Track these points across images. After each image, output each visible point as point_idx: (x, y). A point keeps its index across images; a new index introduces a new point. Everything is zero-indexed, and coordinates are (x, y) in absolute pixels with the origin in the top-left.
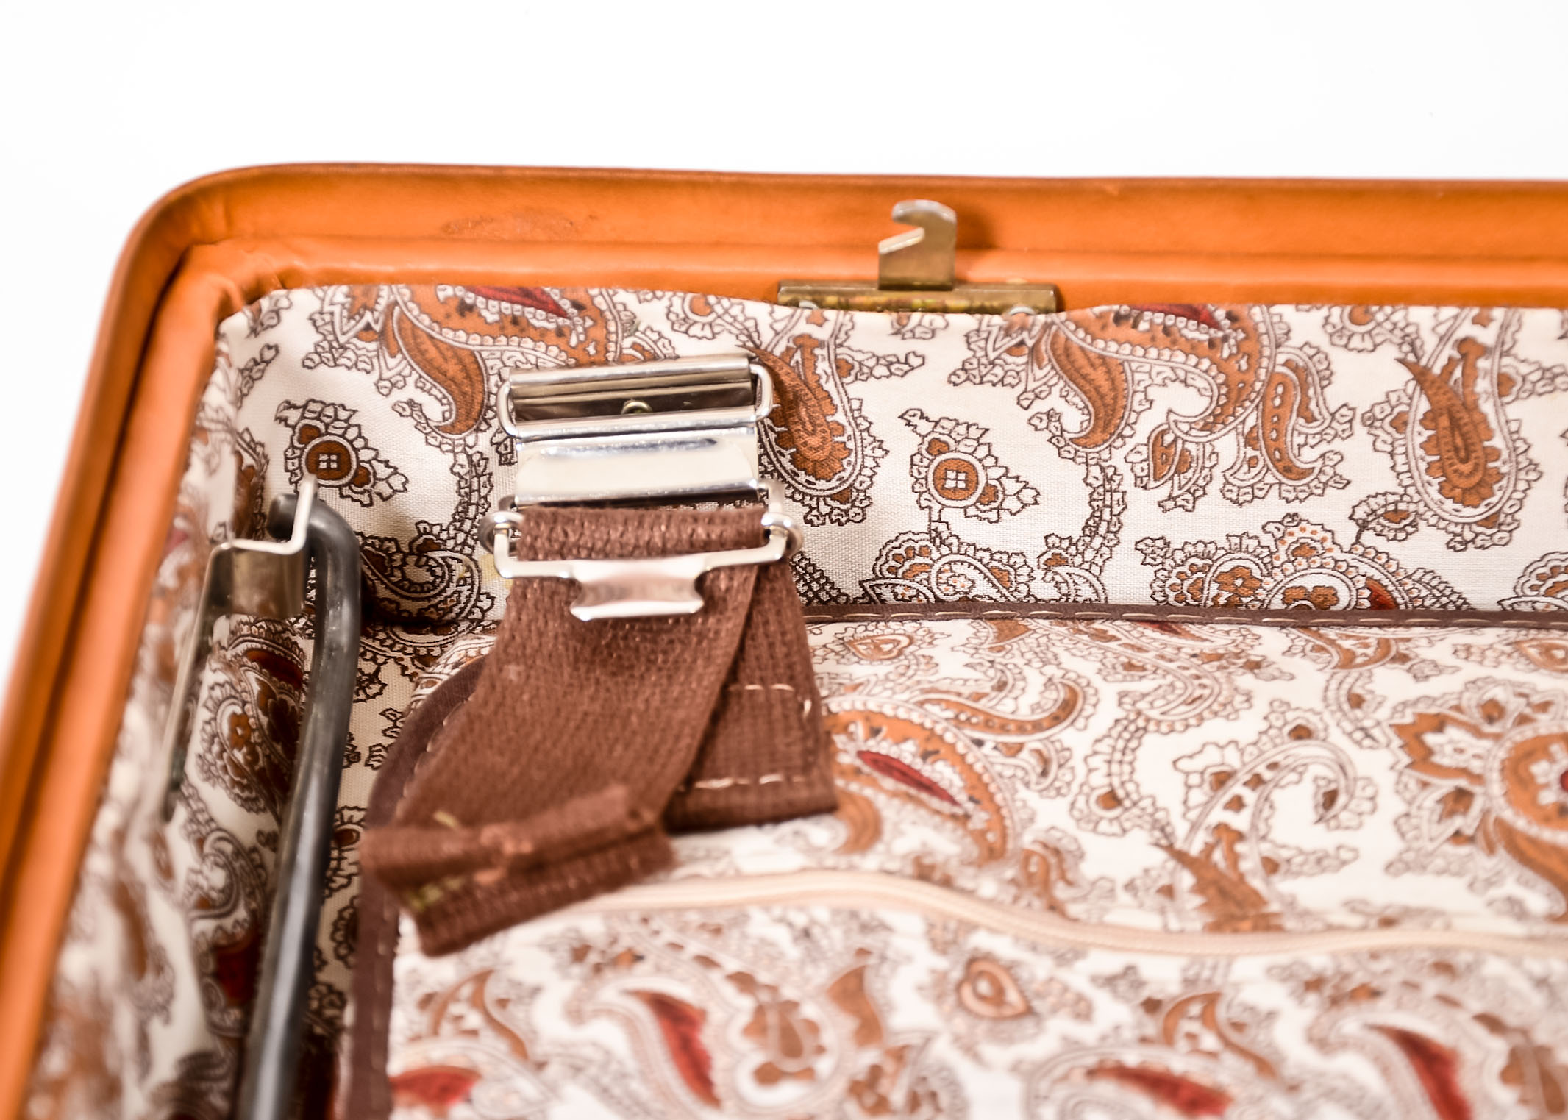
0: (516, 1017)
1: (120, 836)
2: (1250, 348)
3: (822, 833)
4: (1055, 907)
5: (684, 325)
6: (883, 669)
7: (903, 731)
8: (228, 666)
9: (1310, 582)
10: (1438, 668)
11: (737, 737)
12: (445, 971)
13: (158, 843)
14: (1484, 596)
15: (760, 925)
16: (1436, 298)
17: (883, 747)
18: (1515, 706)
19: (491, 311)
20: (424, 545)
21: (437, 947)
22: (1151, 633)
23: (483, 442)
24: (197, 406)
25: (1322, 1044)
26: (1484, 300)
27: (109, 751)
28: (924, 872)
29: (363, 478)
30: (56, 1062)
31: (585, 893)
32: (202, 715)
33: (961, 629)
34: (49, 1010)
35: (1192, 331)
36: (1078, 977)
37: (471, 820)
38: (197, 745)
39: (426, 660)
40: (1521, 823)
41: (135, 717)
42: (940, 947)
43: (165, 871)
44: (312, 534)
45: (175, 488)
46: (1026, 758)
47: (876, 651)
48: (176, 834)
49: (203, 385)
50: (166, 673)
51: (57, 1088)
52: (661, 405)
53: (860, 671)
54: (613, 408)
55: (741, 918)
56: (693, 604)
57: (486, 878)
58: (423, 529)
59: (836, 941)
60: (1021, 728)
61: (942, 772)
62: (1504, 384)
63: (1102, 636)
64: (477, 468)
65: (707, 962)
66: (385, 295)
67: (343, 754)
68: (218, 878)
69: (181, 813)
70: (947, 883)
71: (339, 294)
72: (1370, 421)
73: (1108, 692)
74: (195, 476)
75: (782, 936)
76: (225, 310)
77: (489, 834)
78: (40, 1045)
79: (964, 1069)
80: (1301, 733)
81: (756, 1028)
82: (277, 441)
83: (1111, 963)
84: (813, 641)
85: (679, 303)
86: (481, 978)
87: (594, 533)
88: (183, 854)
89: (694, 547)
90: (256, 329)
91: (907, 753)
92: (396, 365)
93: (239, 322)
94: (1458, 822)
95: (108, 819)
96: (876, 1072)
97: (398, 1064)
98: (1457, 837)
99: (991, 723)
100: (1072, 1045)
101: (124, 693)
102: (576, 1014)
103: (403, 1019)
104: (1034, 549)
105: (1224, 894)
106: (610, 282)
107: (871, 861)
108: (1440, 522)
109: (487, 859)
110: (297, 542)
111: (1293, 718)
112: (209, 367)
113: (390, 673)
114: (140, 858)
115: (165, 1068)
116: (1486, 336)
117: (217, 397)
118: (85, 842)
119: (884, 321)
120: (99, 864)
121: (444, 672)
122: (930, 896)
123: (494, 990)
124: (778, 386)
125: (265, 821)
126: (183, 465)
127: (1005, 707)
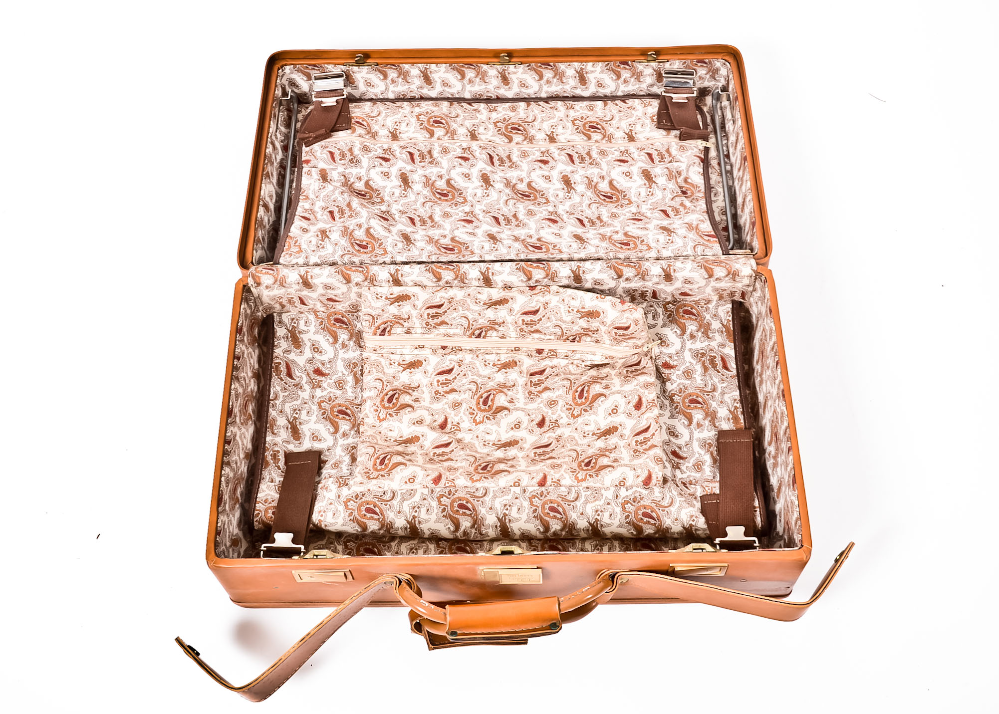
0: (315, 154)
1: (271, 136)
2: (401, 69)
3: (349, 131)
4: (375, 139)
5: (333, 68)
6: (359, 110)
7: (360, 118)
8: (283, 112)
9: (413, 95)
10: (423, 107)
11: (340, 120)
12: (308, 149)
13: (276, 135)
14: (434, 96)
15: (341, 143)
16: (421, 63)
17: (358, 120)
18: (430, 112)
19: (310, 67)
20: (305, 94)
21: (306, 147)
22: (391, 103)
23: (311, 82)
24: (276, 82)
25: (401, 154)
26: (427, 63)
27: (269, 127)
28: (360, 136)
29: (297, 86)
30: (266, 161)
31: (322, 140)
32: (280, 118)
33: (369, 104)
34: (265, 156)
35: (394, 67)
36: (376, 147)
37: (309, 133)
38: (279, 122)
39: (307, 108)
40: (428, 127)
41: (272, 123)
42: (361, 145)
43: (277, 138)
44: (291, 96)
45: (274, 94)
46: (374, 121)
47: (359, 108)
48: (278, 134)
49: (277, 80)
50: (275, 116)
51: (267, 164)
52: (332, 78)
53: (356, 110)
54: (326, 78)
55: (339, 142)
56: (335, 104)
57: (311, 139)
58: (305, 92)
59: (349, 145)
60: (374, 117)
61: (364, 123)
62: (431, 72)
63: (385, 104)
64: (311, 85)
65: (335, 147)
66: (298, 66)
67: (297, 121)
68: (283, 138)
69: (278, 131)
70: (362, 137)
71: (292, 66)
72: (416, 77)
73: (384, 112)
74: (276, 92)
75: (343, 144)
76: (279, 69)
77: (310, 134)
78: (265, 160)
79: (362, 158)
80: (405, 117)
81: (340, 154)
82: (286, 83)
83: (380, 145)
84: (350, 105)
85: (333, 66)
86: (312, 150)
87: (324, 95)
88: (279, 135)
89: (335, 96)
90: (282, 71)
91: (360, 121)
92: (300, 74)
93: (281, 70)
94: (421, 127)
95: (270, 135)
96: (352, 159)
97: (303, 159)
98: (421, 129)
99: (371, 117)
100: (375, 155)
101: (270, 120)
102: (321, 154)
103: (303, 154)
104: (380, 93)
105: (394, 137)
106: (324, 64)
107: (354, 135)
108: (427, 88)
109: (311, 137)
110: (289, 97)
111: (405, 115)
112: (277, 77)
113: (303, 110)
114: (274, 137)
115: (278, 160)
116: (428, 67)
117: (278, 81)
118: (267, 137)
119: (357, 67)
120: (269, 140)
121: (309, 111)
122: (361, 139)
123: (313, 151)
124: (346, 75)
125: (289, 130)
126: (275, 91)
127: (372, 115)
